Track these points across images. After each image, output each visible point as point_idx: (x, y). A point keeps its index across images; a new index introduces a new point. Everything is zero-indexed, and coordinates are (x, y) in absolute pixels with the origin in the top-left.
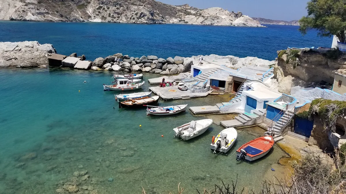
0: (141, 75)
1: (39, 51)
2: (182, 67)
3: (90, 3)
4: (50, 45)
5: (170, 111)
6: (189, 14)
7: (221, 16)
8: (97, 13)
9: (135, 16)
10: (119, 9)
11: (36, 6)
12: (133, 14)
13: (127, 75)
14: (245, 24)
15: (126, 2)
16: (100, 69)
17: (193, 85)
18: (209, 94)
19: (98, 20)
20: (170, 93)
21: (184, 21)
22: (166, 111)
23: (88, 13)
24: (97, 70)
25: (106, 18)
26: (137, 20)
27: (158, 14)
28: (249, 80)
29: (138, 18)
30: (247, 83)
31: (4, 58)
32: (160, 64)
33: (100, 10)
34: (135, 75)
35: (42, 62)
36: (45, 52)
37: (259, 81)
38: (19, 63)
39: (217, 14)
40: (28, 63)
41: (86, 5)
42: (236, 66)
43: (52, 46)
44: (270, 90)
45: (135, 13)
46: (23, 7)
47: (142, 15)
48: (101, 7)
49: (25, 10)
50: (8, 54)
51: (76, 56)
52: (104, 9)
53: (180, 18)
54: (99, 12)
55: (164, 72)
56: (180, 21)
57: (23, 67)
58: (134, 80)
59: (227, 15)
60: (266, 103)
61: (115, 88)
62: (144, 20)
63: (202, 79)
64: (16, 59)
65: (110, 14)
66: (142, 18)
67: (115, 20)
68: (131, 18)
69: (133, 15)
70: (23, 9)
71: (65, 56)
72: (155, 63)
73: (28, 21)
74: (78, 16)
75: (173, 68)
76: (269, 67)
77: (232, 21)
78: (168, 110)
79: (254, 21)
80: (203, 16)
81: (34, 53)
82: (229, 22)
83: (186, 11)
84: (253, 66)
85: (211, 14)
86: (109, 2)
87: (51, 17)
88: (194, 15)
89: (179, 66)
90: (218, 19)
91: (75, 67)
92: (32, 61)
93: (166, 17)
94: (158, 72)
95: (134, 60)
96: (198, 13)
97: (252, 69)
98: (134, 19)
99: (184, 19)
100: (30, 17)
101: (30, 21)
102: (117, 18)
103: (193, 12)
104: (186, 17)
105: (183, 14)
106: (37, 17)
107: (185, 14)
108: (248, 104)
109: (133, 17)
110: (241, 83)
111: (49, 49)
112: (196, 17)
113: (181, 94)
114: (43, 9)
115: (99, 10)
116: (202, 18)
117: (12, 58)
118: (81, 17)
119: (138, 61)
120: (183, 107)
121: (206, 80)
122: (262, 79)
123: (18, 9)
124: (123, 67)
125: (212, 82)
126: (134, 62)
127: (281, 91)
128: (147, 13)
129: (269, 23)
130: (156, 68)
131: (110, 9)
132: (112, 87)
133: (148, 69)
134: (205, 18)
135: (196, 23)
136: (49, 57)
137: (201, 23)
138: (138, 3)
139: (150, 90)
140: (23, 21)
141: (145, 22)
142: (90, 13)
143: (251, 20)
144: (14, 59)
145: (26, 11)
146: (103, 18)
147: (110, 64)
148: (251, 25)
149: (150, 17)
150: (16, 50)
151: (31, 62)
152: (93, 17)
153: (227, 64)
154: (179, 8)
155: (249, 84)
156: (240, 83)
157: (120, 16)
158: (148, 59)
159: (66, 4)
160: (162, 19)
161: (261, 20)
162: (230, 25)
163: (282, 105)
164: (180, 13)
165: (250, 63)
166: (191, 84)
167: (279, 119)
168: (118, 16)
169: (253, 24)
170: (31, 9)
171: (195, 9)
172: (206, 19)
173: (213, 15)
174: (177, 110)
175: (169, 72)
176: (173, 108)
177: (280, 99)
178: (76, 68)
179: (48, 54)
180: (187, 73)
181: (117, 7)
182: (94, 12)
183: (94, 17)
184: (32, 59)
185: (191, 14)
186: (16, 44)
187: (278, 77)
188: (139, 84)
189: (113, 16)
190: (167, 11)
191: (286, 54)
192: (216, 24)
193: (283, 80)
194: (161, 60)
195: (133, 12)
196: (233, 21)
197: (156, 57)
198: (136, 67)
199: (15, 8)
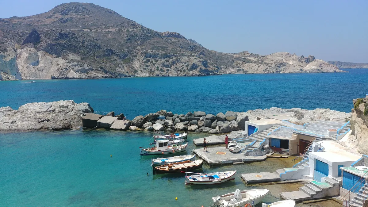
0: (185, 134)
1: (74, 111)
2: (235, 124)
3: (136, 56)
4: (86, 104)
5: (215, 179)
6: (249, 62)
7: (288, 62)
8: (144, 67)
9: (185, 68)
10: (168, 61)
11: (79, 62)
12: (183, 65)
13: (168, 135)
14: (319, 70)
15: (176, 53)
16: (139, 129)
17: (246, 146)
18: (268, 157)
19: (145, 75)
20: (218, 155)
21: (243, 70)
22: (209, 179)
23: (134, 68)
24: (135, 130)
25: (153, 72)
26: (189, 72)
27: (212, 64)
28: (319, 138)
29: (189, 70)
30: (317, 142)
31: (36, 120)
32: (209, 121)
33: (148, 63)
34: (178, 135)
35: (76, 123)
36: (80, 112)
37: (333, 140)
38: (51, 125)
39: (284, 60)
40: (60, 124)
41: (133, 59)
42: (303, 121)
43: (89, 105)
44: (347, 150)
45: (186, 65)
46: (66, 64)
47: (194, 67)
48: (149, 60)
49: (67, 68)
50: (41, 115)
51: (113, 115)
52: (152, 62)
53: (238, 67)
54: (147, 66)
55: (214, 131)
56: (238, 71)
57: (55, 130)
58: (176, 141)
59: (296, 61)
60: (341, 168)
61: (153, 151)
62: (196, 71)
63: (259, 138)
64: (48, 120)
65: (158, 67)
66: (194, 70)
67: (164, 73)
68: (181, 71)
69: (183, 67)
70: (66, 67)
71: (100, 116)
72: (203, 120)
73: (71, 79)
74: (123, 71)
75: (224, 125)
76: (345, 120)
77: (302, 66)
78: (211, 177)
79: (331, 65)
80: (266, 64)
81: (69, 113)
82: (298, 68)
83: (244, 58)
84: (323, 120)
85: (275, 60)
86: (158, 55)
87: (94, 73)
88: (255, 62)
89: (231, 123)
90: (285, 65)
91: (111, 127)
92: (65, 122)
93: (221, 67)
94: (206, 130)
95: (178, 117)
96: (259, 60)
97: (323, 124)
98: (185, 71)
99: (243, 68)
100: (72, 74)
101: (72, 79)
102: (166, 72)
103: (253, 59)
104: (245, 65)
105: (241, 62)
106: (80, 74)
107: (244, 63)
108: (317, 169)
109: (184, 69)
110: (309, 141)
111: (84, 108)
112: (257, 64)
113: (232, 158)
114: (86, 66)
115: (146, 64)
116: (265, 65)
117: (44, 119)
118: (127, 73)
119: (183, 118)
120: (230, 174)
121: (263, 139)
122: (336, 137)
123: (60, 67)
124: (165, 126)
125: (271, 141)
126: (178, 120)
127: (362, 151)
128: (200, 64)
129: (350, 67)
130: (203, 126)
131: (159, 62)
132: (150, 150)
133: (194, 127)
134: (269, 65)
135: (258, 72)
136: (85, 118)
137: (263, 71)
138: (189, 54)
139: (194, 153)
140: (65, 79)
141: (198, 73)
142: (136, 67)
143: (326, 64)
144: (46, 120)
145: (69, 69)
146: (151, 71)
147: (151, 123)
148: (327, 70)
149: (203, 68)
150: (49, 111)
151: (64, 124)
152: (139, 72)
153: (291, 119)
154: (237, 56)
155: (319, 143)
156: (307, 142)
157: (169, 68)
158: (195, 116)
159: (110, 59)
160: (216, 69)
161: (339, 64)
162: (301, 71)
163: (363, 170)
164: (238, 62)
165: (320, 117)
166: (245, 145)
167: (360, 190)
168: (167, 69)
169: (329, 69)
170: (73, 66)
171: (256, 56)
172: (270, 67)
173: (278, 62)
174: (223, 177)
175: (219, 130)
176: (218, 175)
177: (361, 163)
178: (113, 129)
179: (84, 114)
180: (241, 132)
181: (166, 59)
182: (140, 66)
183: (141, 71)
184: (66, 120)
185: (252, 62)
186: (50, 104)
187: (356, 133)
188: (182, 146)
189: (161, 69)
190: (223, 60)
191: (364, 103)
192: (283, 72)
193: (362, 138)
194: (209, 116)
195: (184, 64)
196: (304, 66)
197: (203, 113)
198: (180, 126)
199: (57, 66)
